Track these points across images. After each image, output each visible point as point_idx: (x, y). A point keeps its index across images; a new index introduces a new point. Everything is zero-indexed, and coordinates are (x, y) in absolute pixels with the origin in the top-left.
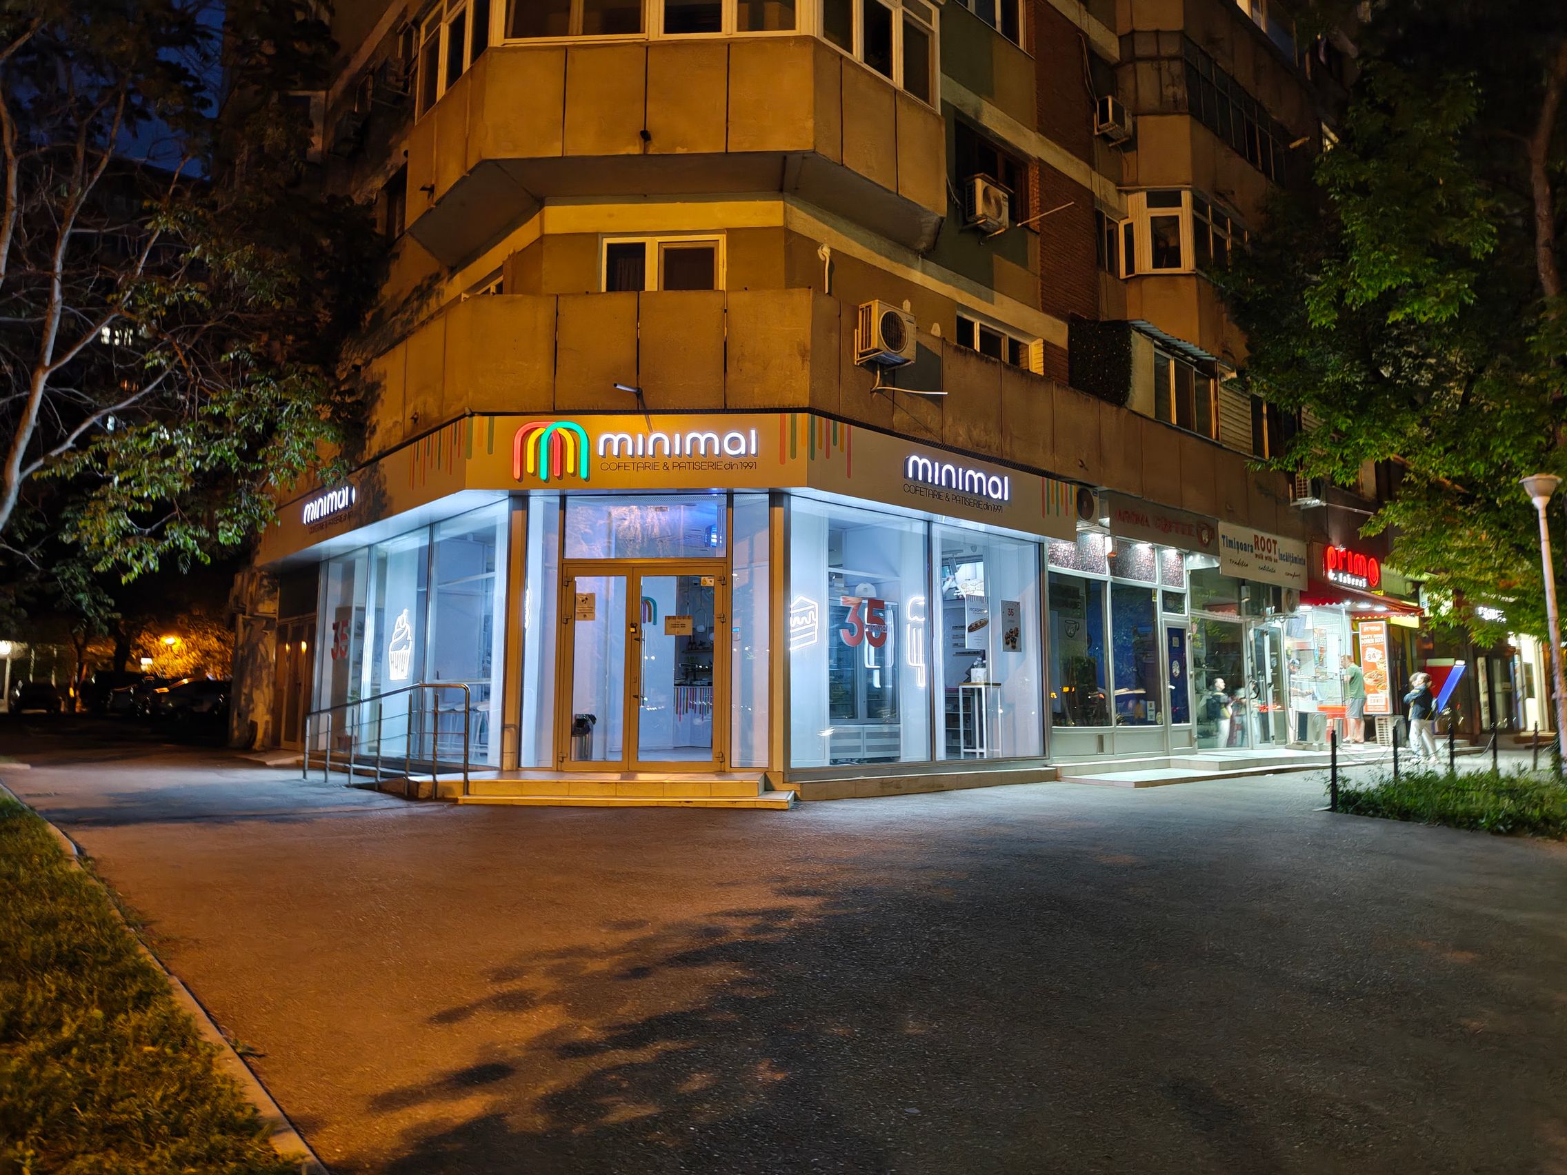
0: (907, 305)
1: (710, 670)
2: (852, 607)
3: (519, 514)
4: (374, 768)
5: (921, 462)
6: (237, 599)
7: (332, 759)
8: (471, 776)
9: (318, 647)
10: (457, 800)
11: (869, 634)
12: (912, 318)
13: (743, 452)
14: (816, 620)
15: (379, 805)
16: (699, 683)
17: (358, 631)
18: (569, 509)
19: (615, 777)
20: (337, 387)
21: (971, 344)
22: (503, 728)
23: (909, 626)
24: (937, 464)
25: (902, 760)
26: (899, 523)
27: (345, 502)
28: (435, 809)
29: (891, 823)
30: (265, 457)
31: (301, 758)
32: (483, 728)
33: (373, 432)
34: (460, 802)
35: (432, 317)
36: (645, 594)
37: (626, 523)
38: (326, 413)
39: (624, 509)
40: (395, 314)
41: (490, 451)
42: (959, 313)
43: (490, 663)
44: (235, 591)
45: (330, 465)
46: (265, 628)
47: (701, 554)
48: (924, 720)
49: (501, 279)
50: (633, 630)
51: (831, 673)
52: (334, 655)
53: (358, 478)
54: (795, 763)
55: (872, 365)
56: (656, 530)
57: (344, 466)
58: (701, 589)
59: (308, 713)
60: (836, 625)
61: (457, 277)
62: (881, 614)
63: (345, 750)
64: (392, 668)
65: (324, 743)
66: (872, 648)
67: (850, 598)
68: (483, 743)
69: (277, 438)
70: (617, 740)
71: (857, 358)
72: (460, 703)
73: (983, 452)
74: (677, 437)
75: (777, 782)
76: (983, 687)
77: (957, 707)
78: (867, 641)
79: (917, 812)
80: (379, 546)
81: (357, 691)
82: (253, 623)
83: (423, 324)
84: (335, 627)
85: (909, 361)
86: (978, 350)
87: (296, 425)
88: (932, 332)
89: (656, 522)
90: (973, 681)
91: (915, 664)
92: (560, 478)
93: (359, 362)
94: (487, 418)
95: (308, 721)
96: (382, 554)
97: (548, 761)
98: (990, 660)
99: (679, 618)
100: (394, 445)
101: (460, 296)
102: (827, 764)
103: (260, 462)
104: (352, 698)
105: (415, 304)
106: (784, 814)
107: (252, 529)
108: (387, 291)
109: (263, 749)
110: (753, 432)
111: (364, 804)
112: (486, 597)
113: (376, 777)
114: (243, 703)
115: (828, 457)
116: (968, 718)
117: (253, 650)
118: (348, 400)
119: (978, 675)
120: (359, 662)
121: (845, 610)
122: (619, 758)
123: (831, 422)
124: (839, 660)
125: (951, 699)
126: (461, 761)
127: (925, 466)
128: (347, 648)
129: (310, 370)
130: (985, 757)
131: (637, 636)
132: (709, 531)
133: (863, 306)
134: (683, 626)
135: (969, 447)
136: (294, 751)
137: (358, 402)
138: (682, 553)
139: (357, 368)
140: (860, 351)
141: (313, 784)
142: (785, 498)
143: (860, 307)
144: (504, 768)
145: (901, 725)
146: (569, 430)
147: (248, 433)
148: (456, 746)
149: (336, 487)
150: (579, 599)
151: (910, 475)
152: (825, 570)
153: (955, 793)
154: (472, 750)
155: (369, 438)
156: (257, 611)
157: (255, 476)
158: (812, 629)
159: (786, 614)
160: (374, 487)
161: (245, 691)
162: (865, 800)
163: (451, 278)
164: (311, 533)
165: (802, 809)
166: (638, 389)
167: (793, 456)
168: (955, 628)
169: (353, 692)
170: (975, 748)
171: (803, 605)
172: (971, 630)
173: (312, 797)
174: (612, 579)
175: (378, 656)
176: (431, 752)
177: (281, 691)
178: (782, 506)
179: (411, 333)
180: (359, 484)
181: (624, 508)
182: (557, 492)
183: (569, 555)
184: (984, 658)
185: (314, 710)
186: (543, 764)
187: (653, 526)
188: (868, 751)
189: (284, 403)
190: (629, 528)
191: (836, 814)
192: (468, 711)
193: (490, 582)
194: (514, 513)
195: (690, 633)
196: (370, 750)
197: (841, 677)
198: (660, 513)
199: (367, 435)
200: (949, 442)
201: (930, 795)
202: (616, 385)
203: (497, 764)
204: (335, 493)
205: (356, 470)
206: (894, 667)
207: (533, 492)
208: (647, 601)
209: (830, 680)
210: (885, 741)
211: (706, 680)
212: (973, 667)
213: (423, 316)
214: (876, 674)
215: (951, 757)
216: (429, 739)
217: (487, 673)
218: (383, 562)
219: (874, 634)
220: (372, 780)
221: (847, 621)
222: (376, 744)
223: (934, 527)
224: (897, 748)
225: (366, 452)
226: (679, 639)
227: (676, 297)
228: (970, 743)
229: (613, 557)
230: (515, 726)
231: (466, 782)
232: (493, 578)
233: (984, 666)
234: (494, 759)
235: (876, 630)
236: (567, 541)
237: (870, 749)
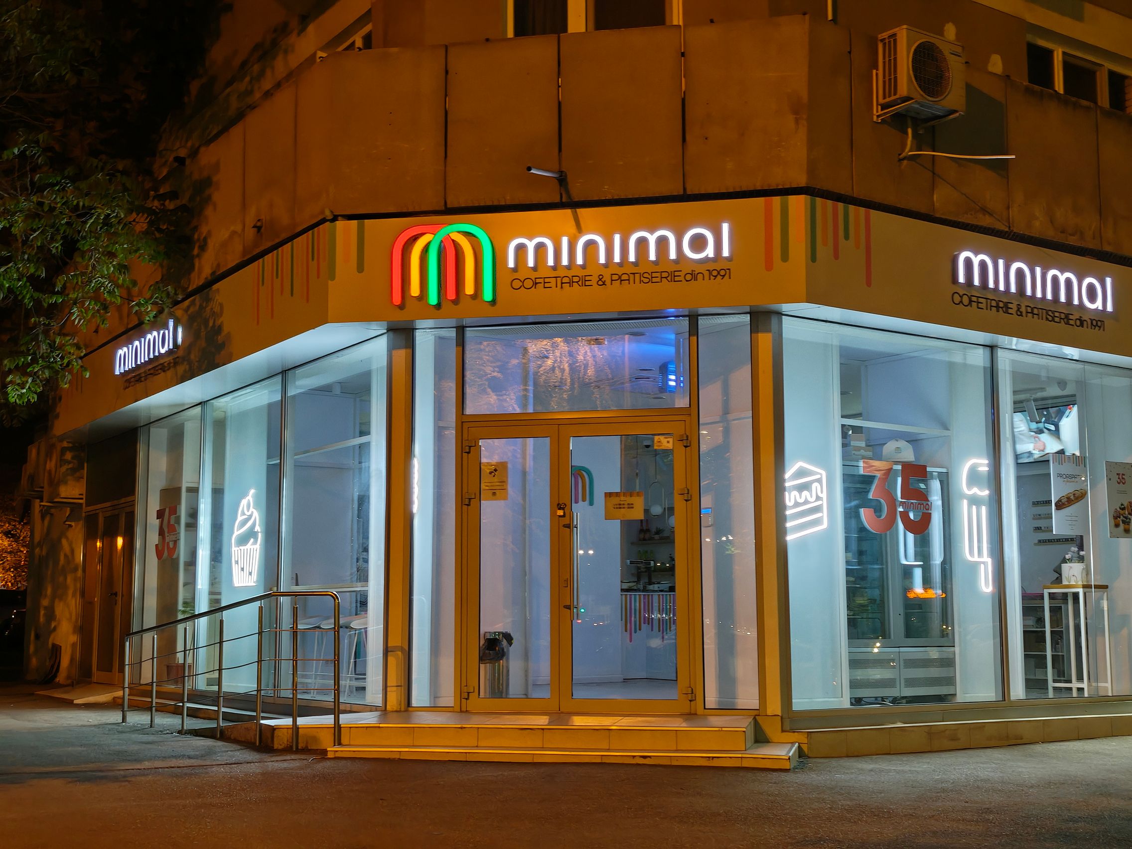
0: (950, 31)
1: (672, 569)
2: (878, 474)
3: (401, 355)
4: (216, 708)
5: (976, 260)
6: (32, 479)
7: (160, 695)
8: (344, 719)
9: (138, 544)
10: (325, 752)
11: (905, 516)
12: (959, 50)
13: (711, 255)
14: (824, 496)
15: (222, 758)
16: (656, 587)
17: (190, 521)
18: (469, 347)
19: (542, 721)
20: (156, 189)
21: (1048, 81)
22: (387, 651)
23: (965, 502)
24: (1001, 262)
25: (960, 698)
26: (945, 350)
27: (169, 345)
28: (297, 764)
29: (944, 790)
30: (64, 287)
31: (120, 693)
32: (359, 652)
33: (203, 247)
34: (330, 755)
35: (278, 85)
36: (577, 461)
37: (549, 362)
38: (142, 223)
39: (545, 344)
40: (229, 83)
41: (360, 268)
42: (1030, 38)
43: (366, 561)
44: (28, 469)
45: (149, 295)
46: (69, 518)
47: (655, 403)
48: (990, 642)
49: (368, 28)
50: (561, 513)
51: (849, 572)
52: (159, 554)
53: (186, 310)
54: (800, 703)
55: (899, 121)
56: (591, 372)
57: (168, 294)
58: (656, 453)
59: (127, 632)
60: (854, 503)
61: (311, 28)
62: (922, 486)
63: (176, 683)
64: (235, 569)
65: (148, 673)
66: (911, 537)
67: (877, 464)
68: (360, 674)
69: (79, 259)
70: (543, 667)
71: (876, 111)
72: (328, 618)
73: (1073, 241)
74: (617, 238)
75: (772, 729)
76: (1081, 591)
77: (1041, 621)
78: (901, 526)
79: (983, 774)
80: (217, 403)
81: (190, 603)
82: (53, 511)
83: (268, 94)
84: (160, 515)
85: (955, 111)
86: (1061, 91)
87: (104, 241)
88: (991, 69)
89: (591, 361)
90: (1065, 582)
91: (976, 558)
92: (456, 302)
93: (182, 153)
94: (354, 223)
95: (127, 644)
96: (219, 415)
97: (448, 697)
98: (1091, 552)
99: (625, 495)
100: (231, 265)
101: (315, 54)
102: (846, 704)
103: (58, 293)
104: (184, 612)
105: (256, 68)
106: (783, 776)
107: (51, 385)
108: (218, 53)
109: (69, 682)
110: (725, 227)
111: (202, 756)
112: (360, 469)
113: (217, 719)
114: (42, 619)
115: (836, 256)
116: (1058, 637)
117: (54, 547)
118: (170, 205)
119: (1073, 573)
120: (192, 563)
121: (867, 480)
122: (545, 694)
123: (841, 205)
124: (861, 553)
125: (1031, 607)
126: (331, 698)
127: (983, 265)
128: (176, 542)
129: (120, 167)
130: (1086, 695)
131: (566, 521)
132: (664, 369)
133: (885, 35)
134: (630, 506)
135: (1050, 234)
136: (110, 685)
137: (183, 208)
138: (628, 402)
139: (180, 161)
140: (881, 101)
141: (136, 729)
142: (774, 320)
143: (880, 37)
144: (389, 708)
145: (957, 649)
146: (467, 234)
147: (43, 255)
148: (324, 677)
149: (158, 324)
150: (486, 470)
151: (961, 279)
152: (837, 422)
153: (1039, 748)
154: (345, 683)
155: (198, 256)
156: (58, 495)
157: (52, 311)
158: (817, 509)
159: (779, 489)
160: (206, 322)
161: (45, 602)
162: (905, 758)
163: (302, 30)
164: (126, 388)
165: (811, 769)
166: (561, 172)
167: (785, 257)
168: (1036, 504)
169: (185, 603)
170: (1070, 681)
171: (801, 473)
172: (1060, 506)
173: (136, 748)
174: (530, 442)
175: (217, 555)
176: (290, 686)
177: (91, 603)
178: (769, 331)
179: (252, 107)
180: (185, 318)
181: (545, 342)
182: (453, 322)
183: (471, 409)
184: (1081, 548)
185: (135, 629)
186: (443, 702)
187: (586, 366)
188: (907, 686)
189: (87, 212)
190: (553, 369)
191: (861, 777)
192: (338, 628)
193: (364, 449)
194: (395, 353)
195: (641, 516)
196: (210, 683)
197: (864, 578)
198: (595, 348)
199: (196, 251)
200: (1020, 228)
201: (1002, 751)
202: (529, 169)
203: (379, 702)
204: (155, 333)
205: (183, 300)
206: (943, 563)
207: (420, 324)
208: (580, 473)
209: (847, 582)
210: (934, 672)
211: (665, 585)
212: (1065, 561)
213: (267, 84)
214: (918, 574)
215: (1034, 695)
216: (286, 667)
217: (363, 576)
218: (220, 425)
219: (911, 516)
220: (212, 725)
221: (870, 496)
222: (216, 675)
223: (1000, 353)
224: (950, 681)
225: (194, 275)
226: (627, 525)
227: (613, 38)
228: (1062, 674)
229: (530, 410)
230: (402, 649)
231: (337, 728)
232: (368, 444)
233: (1081, 559)
234: (374, 695)
235: (915, 509)
236: (469, 390)
237: (910, 683)
